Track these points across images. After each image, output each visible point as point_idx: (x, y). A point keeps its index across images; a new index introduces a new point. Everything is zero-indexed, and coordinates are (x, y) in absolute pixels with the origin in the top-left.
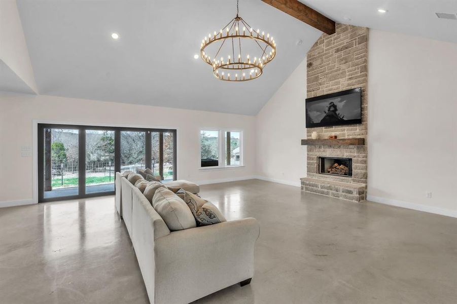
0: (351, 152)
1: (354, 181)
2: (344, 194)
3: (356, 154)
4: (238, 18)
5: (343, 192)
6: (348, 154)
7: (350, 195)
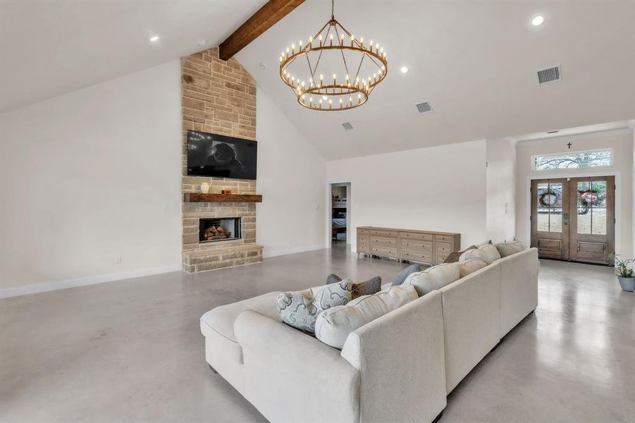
0: (243, 210)
1: (245, 242)
2: (249, 258)
3: (247, 212)
4: (333, 22)
5: (248, 256)
6: (240, 212)
7: (255, 257)
